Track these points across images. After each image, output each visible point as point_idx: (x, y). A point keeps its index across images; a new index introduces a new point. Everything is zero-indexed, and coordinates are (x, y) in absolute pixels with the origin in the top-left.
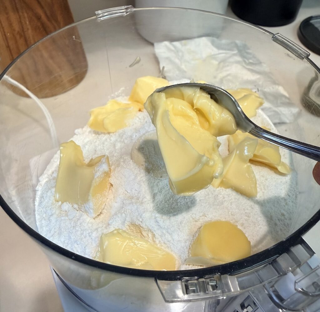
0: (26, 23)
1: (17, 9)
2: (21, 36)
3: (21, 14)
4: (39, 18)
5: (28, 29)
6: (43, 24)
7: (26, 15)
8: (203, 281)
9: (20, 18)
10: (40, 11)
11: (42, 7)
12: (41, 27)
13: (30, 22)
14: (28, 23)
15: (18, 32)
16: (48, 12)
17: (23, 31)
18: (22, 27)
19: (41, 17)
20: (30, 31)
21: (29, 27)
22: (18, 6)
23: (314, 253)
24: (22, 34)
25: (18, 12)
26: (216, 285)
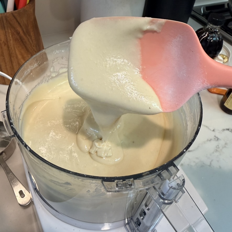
0: (9, 36)
1: (4, 27)
2: (5, 44)
3: (6, 30)
4: (18, 33)
5: (10, 40)
6: (21, 37)
7: (10, 31)
8: (125, 183)
9: (6, 33)
10: (19, 29)
11: (21, 26)
12: (19, 39)
13: (12, 36)
14: (10, 36)
15: (4, 42)
16: (25, 30)
17: (7, 41)
18: (7, 39)
19: (20, 33)
20: (11, 42)
21: (11, 38)
22: (5, 26)
23: (179, 170)
24: (6, 43)
25: (5, 29)
26: (131, 184)
